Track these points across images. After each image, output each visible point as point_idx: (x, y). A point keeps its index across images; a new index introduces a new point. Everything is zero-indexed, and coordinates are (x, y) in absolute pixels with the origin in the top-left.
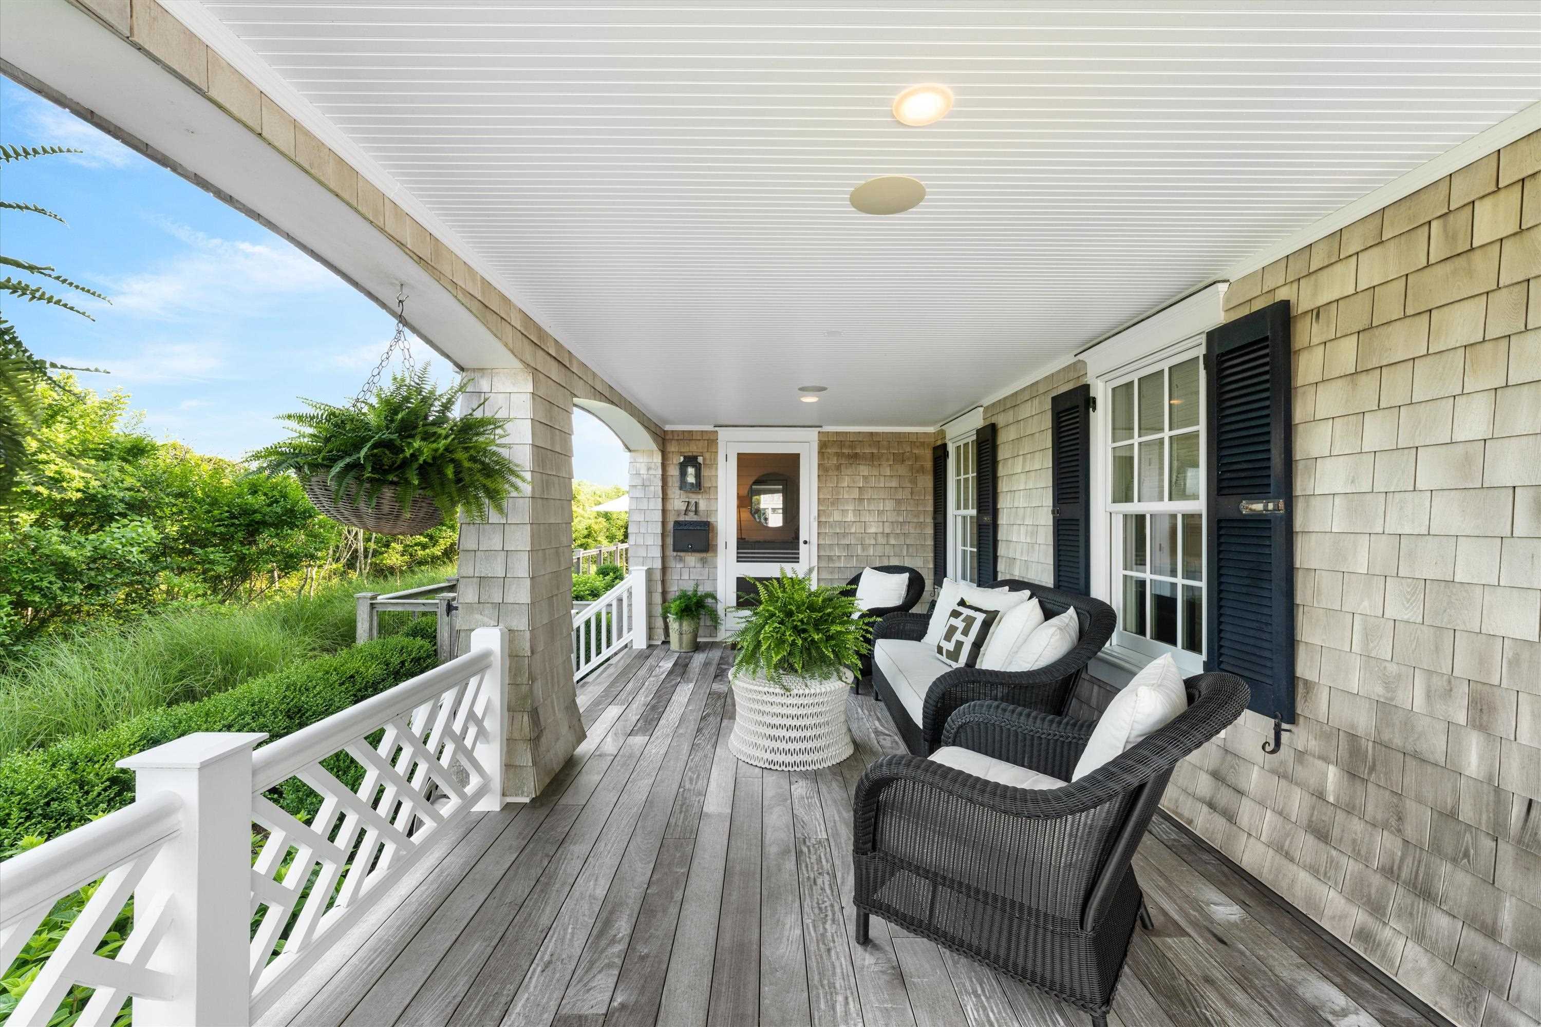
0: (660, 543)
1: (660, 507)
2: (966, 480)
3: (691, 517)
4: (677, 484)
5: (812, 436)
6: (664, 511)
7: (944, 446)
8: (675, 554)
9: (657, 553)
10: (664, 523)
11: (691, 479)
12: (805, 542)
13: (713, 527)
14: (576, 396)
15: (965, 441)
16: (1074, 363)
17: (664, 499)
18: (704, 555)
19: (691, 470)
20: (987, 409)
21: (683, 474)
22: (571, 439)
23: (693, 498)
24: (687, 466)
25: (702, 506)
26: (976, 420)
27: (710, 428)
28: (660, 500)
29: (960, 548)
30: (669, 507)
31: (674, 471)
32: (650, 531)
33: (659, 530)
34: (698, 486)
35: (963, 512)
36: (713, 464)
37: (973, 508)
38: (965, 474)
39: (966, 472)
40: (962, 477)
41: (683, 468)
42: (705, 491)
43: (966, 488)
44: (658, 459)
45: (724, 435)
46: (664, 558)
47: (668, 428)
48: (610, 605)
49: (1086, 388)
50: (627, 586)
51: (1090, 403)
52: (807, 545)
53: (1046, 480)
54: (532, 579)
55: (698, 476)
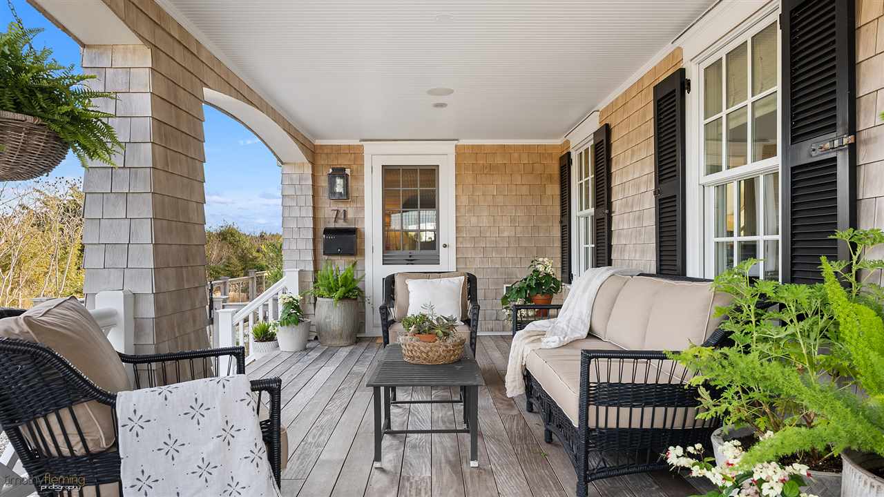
0: (312, 248)
1: (311, 215)
2: (587, 182)
3: (341, 224)
4: (326, 194)
5: (450, 148)
6: (315, 219)
7: (569, 154)
8: (326, 257)
9: (310, 257)
10: (315, 229)
11: (339, 188)
12: (445, 246)
13: (361, 233)
14: (207, 86)
15: (585, 147)
16: (673, 52)
17: (315, 208)
18: (352, 259)
19: (339, 181)
20: (602, 113)
21: (332, 185)
22: (201, 126)
23: (342, 207)
24: (335, 177)
25: (350, 215)
26: (593, 124)
27: (356, 142)
28: (311, 208)
29: (583, 246)
30: (321, 215)
31: (324, 182)
32: (301, 236)
33: (311, 236)
34: (346, 196)
35: (585, 212)
36: (359, 176)
37: (592, 207)
38: (586, 177)
39: (587, 175)
40: (584, 180)
41: (332, 178)
42: (353, 201)
43: (587, 189)
44: (308, 170)
45: (368, 148)
46: (315, 262)
47: (318, 142)
48: (266, 305)
49: (682, 71)
50: (282, 286)
51: (685, 85)
52: (447, 248)
53: (649, 167)
54: (155, 245)
55: (346, 186)
